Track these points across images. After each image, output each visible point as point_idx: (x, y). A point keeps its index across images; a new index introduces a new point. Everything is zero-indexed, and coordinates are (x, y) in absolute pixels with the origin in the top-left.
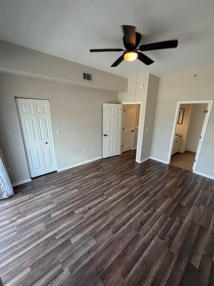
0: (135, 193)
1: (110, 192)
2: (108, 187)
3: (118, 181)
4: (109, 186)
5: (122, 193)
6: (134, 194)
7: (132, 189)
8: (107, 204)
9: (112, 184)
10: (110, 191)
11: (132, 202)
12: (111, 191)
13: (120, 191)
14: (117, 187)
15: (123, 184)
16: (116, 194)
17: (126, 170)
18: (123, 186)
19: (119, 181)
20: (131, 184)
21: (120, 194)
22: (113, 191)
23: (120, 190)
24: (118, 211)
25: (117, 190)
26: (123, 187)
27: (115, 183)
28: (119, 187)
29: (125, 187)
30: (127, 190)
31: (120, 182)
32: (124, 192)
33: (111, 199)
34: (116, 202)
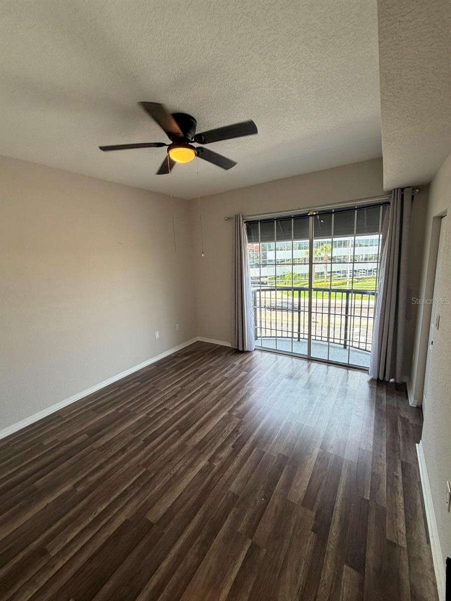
0: (175, 436)
1: (229, 424)
2: (237, 434)
3: (217, 464)
4: (237, 438)
5: (203, 429)
6: (178, 434)
7: (179, 447)
8: (226, 404)
9: (233, 447)
10: (230, 426)
11: (184, 417)
12: (227, 428)
13: (207, 432)
14: (217, 442)
15: (202, 455)
16: (215, 423)
17: (191, 557)
18: (201, 449)
19: (215, 464)
20: (180, 460)
21: (207, 426)
22: (223, 429)
23: (209, 436)
24: (207, 401)
25: (215, 434)
26: (201, 447)
27: (224, 454)
28: (211, 443)
29: (195, 447)
30: (193, 439)
31: (211, 460)
32: (198, 434)
33: (223, 412)
34: (212, 410)
